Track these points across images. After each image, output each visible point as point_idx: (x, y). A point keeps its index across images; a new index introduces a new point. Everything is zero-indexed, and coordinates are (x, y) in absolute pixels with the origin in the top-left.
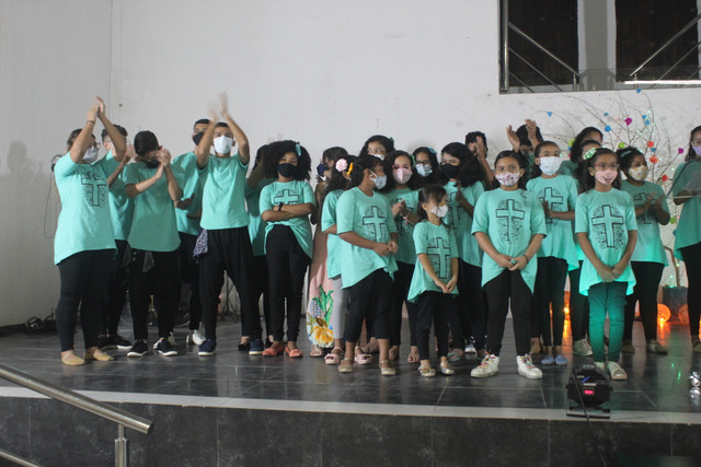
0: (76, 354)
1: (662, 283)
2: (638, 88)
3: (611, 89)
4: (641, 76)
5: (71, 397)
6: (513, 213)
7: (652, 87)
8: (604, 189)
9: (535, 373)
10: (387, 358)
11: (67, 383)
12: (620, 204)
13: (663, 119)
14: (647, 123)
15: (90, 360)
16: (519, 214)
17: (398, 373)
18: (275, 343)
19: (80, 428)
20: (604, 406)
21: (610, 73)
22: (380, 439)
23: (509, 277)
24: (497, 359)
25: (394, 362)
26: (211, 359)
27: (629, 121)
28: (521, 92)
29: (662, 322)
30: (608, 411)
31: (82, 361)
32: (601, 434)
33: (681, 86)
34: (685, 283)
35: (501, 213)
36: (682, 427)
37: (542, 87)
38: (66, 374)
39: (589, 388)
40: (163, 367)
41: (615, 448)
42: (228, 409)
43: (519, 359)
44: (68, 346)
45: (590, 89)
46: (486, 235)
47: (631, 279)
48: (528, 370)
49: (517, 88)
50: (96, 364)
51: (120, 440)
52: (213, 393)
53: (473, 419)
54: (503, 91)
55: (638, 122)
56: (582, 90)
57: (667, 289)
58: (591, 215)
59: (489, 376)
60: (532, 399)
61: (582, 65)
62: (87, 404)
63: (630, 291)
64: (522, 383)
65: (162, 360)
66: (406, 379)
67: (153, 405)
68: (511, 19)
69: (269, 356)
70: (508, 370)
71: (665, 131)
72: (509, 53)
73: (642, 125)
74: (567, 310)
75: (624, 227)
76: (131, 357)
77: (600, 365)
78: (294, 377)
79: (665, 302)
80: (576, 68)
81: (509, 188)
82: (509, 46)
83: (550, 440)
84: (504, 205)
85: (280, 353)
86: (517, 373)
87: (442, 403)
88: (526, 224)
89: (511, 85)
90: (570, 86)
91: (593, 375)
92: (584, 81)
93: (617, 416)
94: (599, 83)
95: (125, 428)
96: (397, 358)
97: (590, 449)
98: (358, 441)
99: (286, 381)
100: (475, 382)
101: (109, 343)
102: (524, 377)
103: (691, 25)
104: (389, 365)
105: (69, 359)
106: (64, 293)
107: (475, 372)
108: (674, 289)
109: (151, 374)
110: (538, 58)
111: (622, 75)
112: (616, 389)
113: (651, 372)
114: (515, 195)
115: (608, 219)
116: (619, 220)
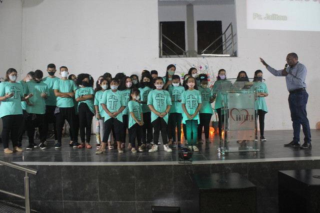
0: (9, 149)
2: (204, 57)
3: (196, 57)
4: (205, 53)
5: (10, 164)
6: (161, 98)
7: (209, 56)
9: (170, 150)
10: (120, 147)
11: (6, 159)
12: (196, 95)
13: (212, 67)
14: (207, 68)
15: (15, 151)
16: (163, 98)
17: (125, 151)
18: (82, 143)
19: (12, 175)
20: (191, 159)
21: (196, 52)
22: (118, 174)
24: (157, 146)
26: (60, 149)
27: (201, 67)
28: (166, 57)
29: (212, 133)
30: (191, 161)
31: (12, 152)
32: (189, 168)
33: (218, 56)
34: (218, 120)
35: (157, 98)
36: (214, 164)
37: (174, 56)
38: (6, 156)
39: (185, 154)
40: (42, 152)
41: (193, 173)
42: (65, 166)
43: (164, 146)
44: (6, 146)
45: (189, 57)
46: (152, 105)
47: (197, 118)
48: (167, 149)
49: (165, 56)
51: (26, 178)
52: (61, 160)
53: (148, 166)
54: (160, 57)
55: (204, 68)
56: (187, 57)
57: (213, 122)
58: (186, 98)
59: (155, 152)
60: (169, 159)
61: (187, 49)
62: (15, 166)
63: (199, 123)
64: (165, 154)
65: (41, 150)
66: (128, 154)
67: (38, 165)
68: (163, 33)
69: (80, 148)
70: (160, 150)
71: (212, 71)
72: (163, 45)
73: (205, 69)
74: (182, 130)
75: (197, 102)
76: (28, 150)
77: (190, 147)
78: (89, 154)
79: (213, 126)
80: (185, 50)
81: (159, 90)
82: (163, 42)
83: (173, 171)
84: (158, 95)
85: (84, 146)
86: (164, 151)
87: (139, 161)
88: (165, 102)
89: (163, 55)
90: (182, 56)
91: (187, 150)
92: (187, 54)
93: (195, 163)
94: (192, 55)
95: (28, 173)
96: (124, 147)
97: (186, 174)
98: (110, 175)
99: (86, 156)
100: (150, 154)
102: (166, 152)
103: (220, 37)
104: (121, 149)
105: (7, 151)
106: (4, 128)
107: (150, 151)
108: (216, 122)
109: (37, 155)
110: (172, 46)
111: (199, 53)
112: (194, 154)
113: (207, 148)
114: (161, 92)
115: (191, 100)
116: (195, 100)
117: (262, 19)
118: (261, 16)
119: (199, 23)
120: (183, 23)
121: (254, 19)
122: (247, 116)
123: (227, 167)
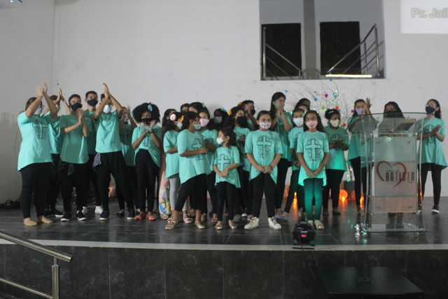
0: (32, 220)
1: (344, 179)
2: (331, 79)
3: (318, 78)
4: (333, 72)
5: (28, 243)
6: (266, 143)
7: (338, 78)
8: (313, 131)
9: (277, 226)
10: (200, 219)
11: (26, 235)
12: (320, 139)
13: (343, 95)
14: (336, 97)
15: (40, 223)
16: (269, 144)
17: (206, 227)
18: (141, 213)
19: (34, 260)
20: (312, 242)
21: (317, 71)
22: (196, 263)
23: (264, 177)
24: (258, 220)
25: (204, 223)
26: (107, 222)
27: (326, 96)
28: (272, 80)
29: (343, 199)
30: (313, 245)
31: (35, 224)
32: (310, 257)
33: (353, 78)
34: (354, 179)
36: (350, 252)
37: (283, 77)
38: (26, 231)
39: (304, 233)
40: (80, 226)
41: (317, 264)
42: (115, 248)
43: (269, 219)
44: (27, 215)
45: (308, 79)
46: (252, 154)
47: (323, 176)
48: (273, 225)
49: (270, 78)
50: (43, 226)
51: (55, 266)
52: (107, 240)
53: (245, 251)
54: (262, 79)
55: (331, 96)
56: (303, 79)
57: (346, 182)
58: (305, 144)
59: (254, 229)
60: (276, 241)
61: (304, 66)
62: (36, 247)
63: (325, 184)
64: (271, 232)
65: (79, 223)
66: (210, 231)
67: (74, 247)
68: (266, 42)
69: (138, 220)
70: (263, 226)
71: (345, 101)
72: (266, 60)
73: (333, 98)
75: (322, 151)
76: (63, 221)
77: (310, 222)
78: (151, 231)
79: (345, 189)
80: (300, 68)
81: (264, 130)
82: (266, 55)
83: (284, 261)
84: (261, 139)
85: (144, 218)
86: (268, 227)
87: (229, 243)
88: (272, 149)
89: (267, 76)
90: (297, 77)
91: (306, 227)
92: (305, 74)
93: (318, 248)
94: (312, 75)
95: (58, 260)
96: (206, 220)
97: (304, 265)
98: (184, 264)
99: (147, 233)
100: (247, 232)
101: (51, 213)
102: (272, 229)
103: (357, 47)
104: (202, 223)
105: (28, 223)
106: (24, 186)
107: (247, 227)
108: (350, 182)
109: (74, 230)
110: (281, 62)
111: (324, 72)
112: (318, 234)
113: (336, 225)
114: (267, 134)
115: (313, 146)
116: (319, 147)
117: (425, 16)
118: (424, 11)
119: (323, 25)
120: (298, 26)
121: (413, 16)
122: (405, 173)
123: (372, 257)
